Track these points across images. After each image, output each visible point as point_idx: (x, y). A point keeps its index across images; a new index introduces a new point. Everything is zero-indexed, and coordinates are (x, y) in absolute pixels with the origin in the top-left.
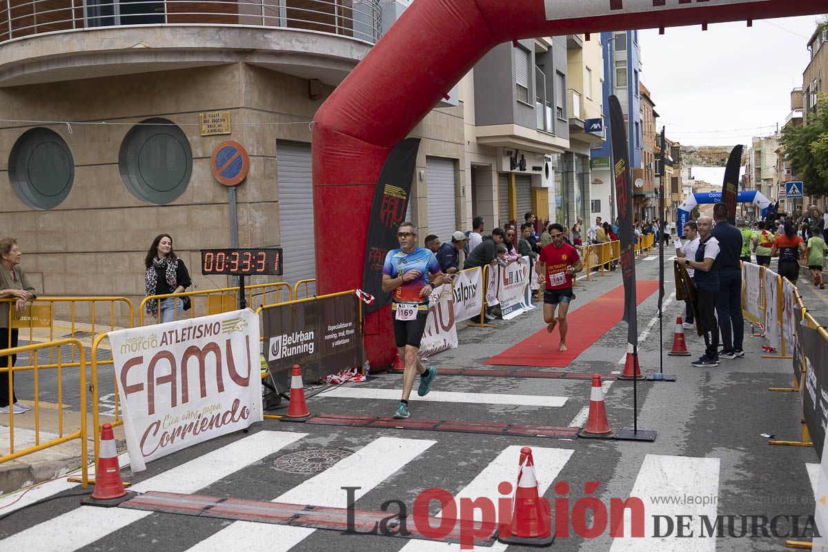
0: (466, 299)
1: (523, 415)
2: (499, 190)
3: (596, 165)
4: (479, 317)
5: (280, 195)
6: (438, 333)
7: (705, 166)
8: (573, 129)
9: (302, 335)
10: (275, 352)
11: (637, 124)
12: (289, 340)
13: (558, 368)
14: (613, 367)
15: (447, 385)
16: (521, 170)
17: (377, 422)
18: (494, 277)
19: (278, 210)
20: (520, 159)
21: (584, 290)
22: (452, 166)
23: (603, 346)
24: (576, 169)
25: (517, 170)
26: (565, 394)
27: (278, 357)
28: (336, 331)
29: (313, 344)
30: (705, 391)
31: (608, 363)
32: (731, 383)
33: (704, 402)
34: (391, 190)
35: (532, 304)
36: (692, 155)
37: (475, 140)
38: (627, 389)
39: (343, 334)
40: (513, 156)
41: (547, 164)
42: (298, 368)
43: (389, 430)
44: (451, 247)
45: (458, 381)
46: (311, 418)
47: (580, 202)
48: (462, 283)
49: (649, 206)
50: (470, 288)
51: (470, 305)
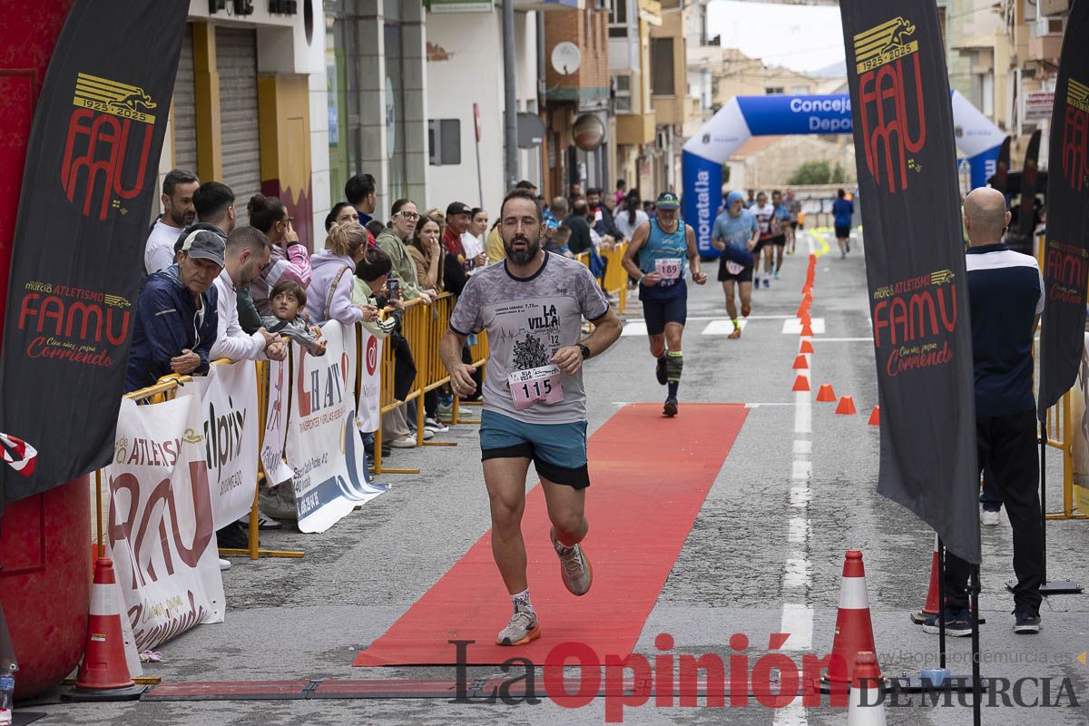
0: (223, 459)
6: (171, 571)
16: (237, 12)
23: (693, 602)
24: (383, 6)
25: (227, 13)
31: (751, 649)
35: (368, 480)
45: (318, 714)
47: (393, 125)
48: (212, 406)
49: (595, 141)
50: (231, 425)
51: (231, 482)
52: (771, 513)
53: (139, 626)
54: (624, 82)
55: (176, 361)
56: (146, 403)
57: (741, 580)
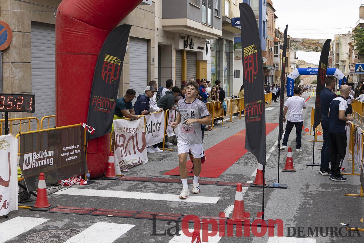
0: (154, 131)
1: (191, 209)
2: (176, 61)
3: (238, 47)
4: (161, 143)
5: (32, 59)
6: (135, 153)
7: (305, 51)
8: (225, 23)
9: (46, 152)
10: (28, 164)
11: (264, 22)
12: (37, 156)
13: (213, 179)
14: (248, 179)
15: (141, 188)
16: (190, 48)
17: (95, 212)
18: (172, 118)
19: (31, 68)
20: (190, 41)
21: (229, 128)
22: (146, 44)
23: (241, 164)
24: (225, 49)
25: (188, 49)
26: (218, 196)
27: (30, 167)
28: (68, 151)
29: (53, 159)
30: (306, 195)
31: (245, 175)
32: (321, 190)
33: (305, 202)
34: (109, 59)
36: (298, 44)
37: (161, 28)
38: (257, 193)
39: (73, 153)
40: (186, 39)
41: (207, 45)
42: (43, 175)
43: (103, 217)
44: (145, 96)
45: (148, 185)
46: (51, 208)
47: (227, 70)
48: (151, 121)
49: (270, 75)
50: (156, 125)
51: (156, 136)
52: (269, 146)
53: (123, 164)
54: (277, 65)
55: (142, 112)
56: (130, 120)
57: (254, 160)
